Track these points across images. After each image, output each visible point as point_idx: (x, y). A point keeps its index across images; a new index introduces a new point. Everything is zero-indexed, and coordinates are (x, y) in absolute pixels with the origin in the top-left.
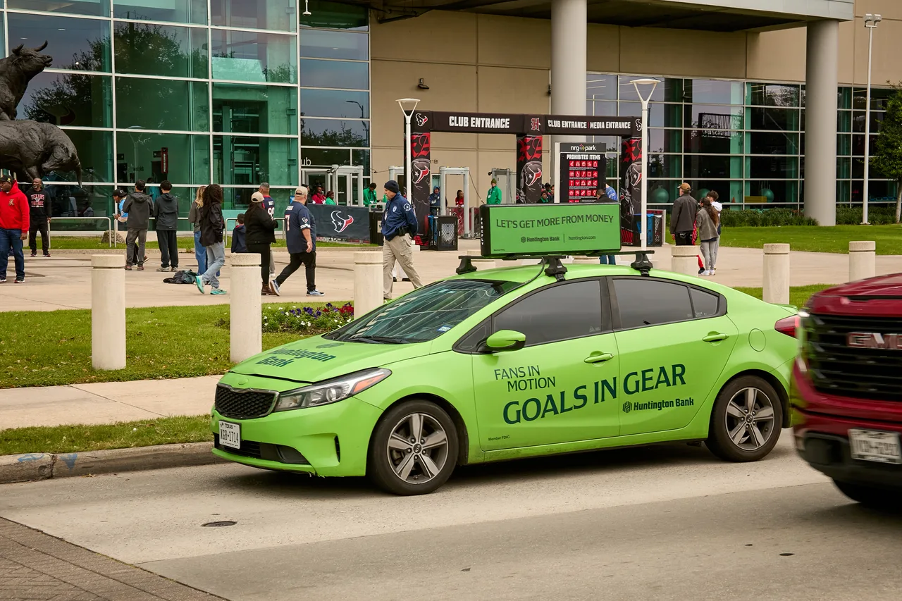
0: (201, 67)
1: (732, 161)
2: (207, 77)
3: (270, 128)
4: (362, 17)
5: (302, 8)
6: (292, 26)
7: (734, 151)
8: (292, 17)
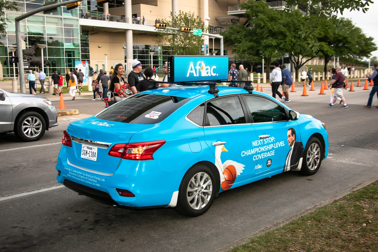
0: (63, 45)
1: (159, 61)
2: (63, 47)
3: (75, 56)
4: (87, 33)
5: (80, 33)
6: (79, 37)
7: (159, 59)
8: (79, 35)
